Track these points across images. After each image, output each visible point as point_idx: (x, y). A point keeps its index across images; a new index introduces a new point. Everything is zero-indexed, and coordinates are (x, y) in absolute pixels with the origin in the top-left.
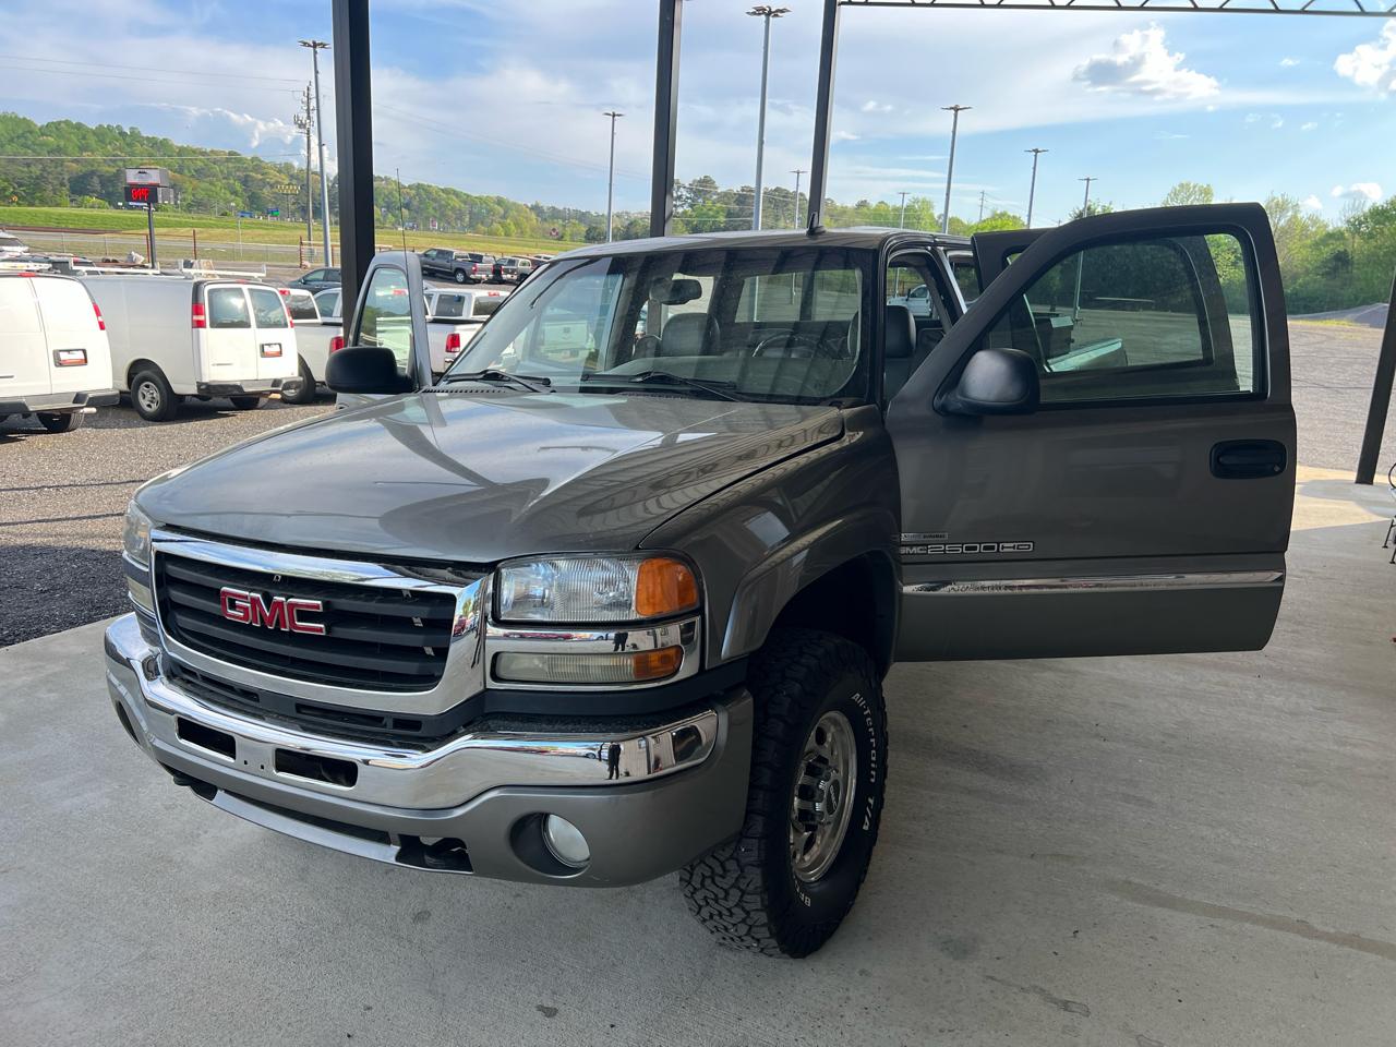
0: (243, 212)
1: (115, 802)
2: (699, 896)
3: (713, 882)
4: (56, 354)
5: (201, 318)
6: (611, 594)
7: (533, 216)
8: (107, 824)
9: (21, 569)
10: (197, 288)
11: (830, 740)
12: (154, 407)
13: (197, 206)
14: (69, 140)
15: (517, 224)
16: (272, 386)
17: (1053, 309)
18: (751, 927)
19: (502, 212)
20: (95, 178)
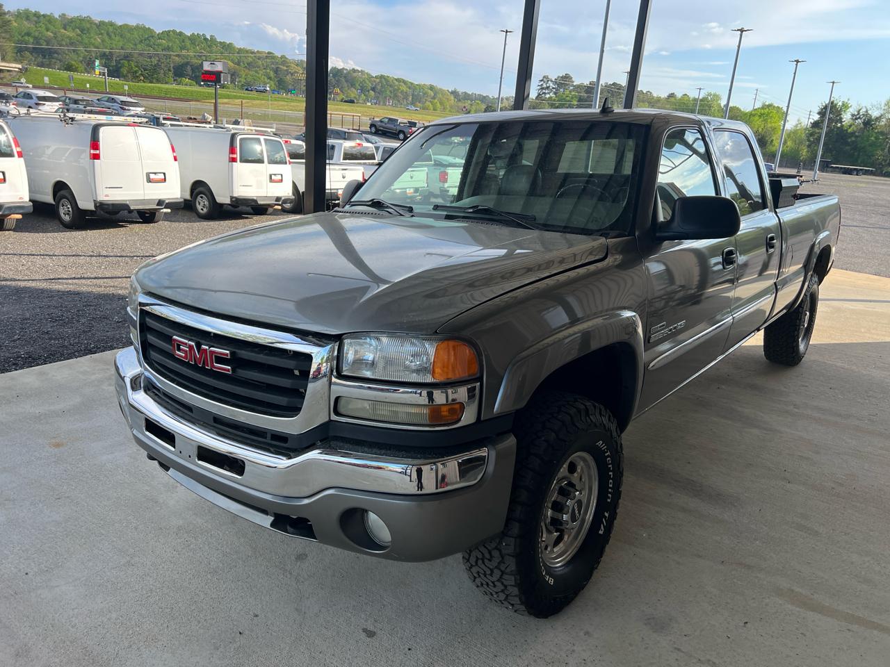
0: (274, 90)
1: (132, 460)
2: (474, 570)
3: (483, 563)
4: (148, 175)
5: (234, 156)
6: (418, 363)
7: (452, 98)
8: (124, 474)
9: (109, 307)
10: (233, 137)
11: (579, 471)
12: (205, 210)
13: (248, 87)
14: (174, 42)
15: (441, 103)
16: (276, 201)
17: (798, 172)
18: (507, 596)
19: (432, 94)
20: (189, 66)
